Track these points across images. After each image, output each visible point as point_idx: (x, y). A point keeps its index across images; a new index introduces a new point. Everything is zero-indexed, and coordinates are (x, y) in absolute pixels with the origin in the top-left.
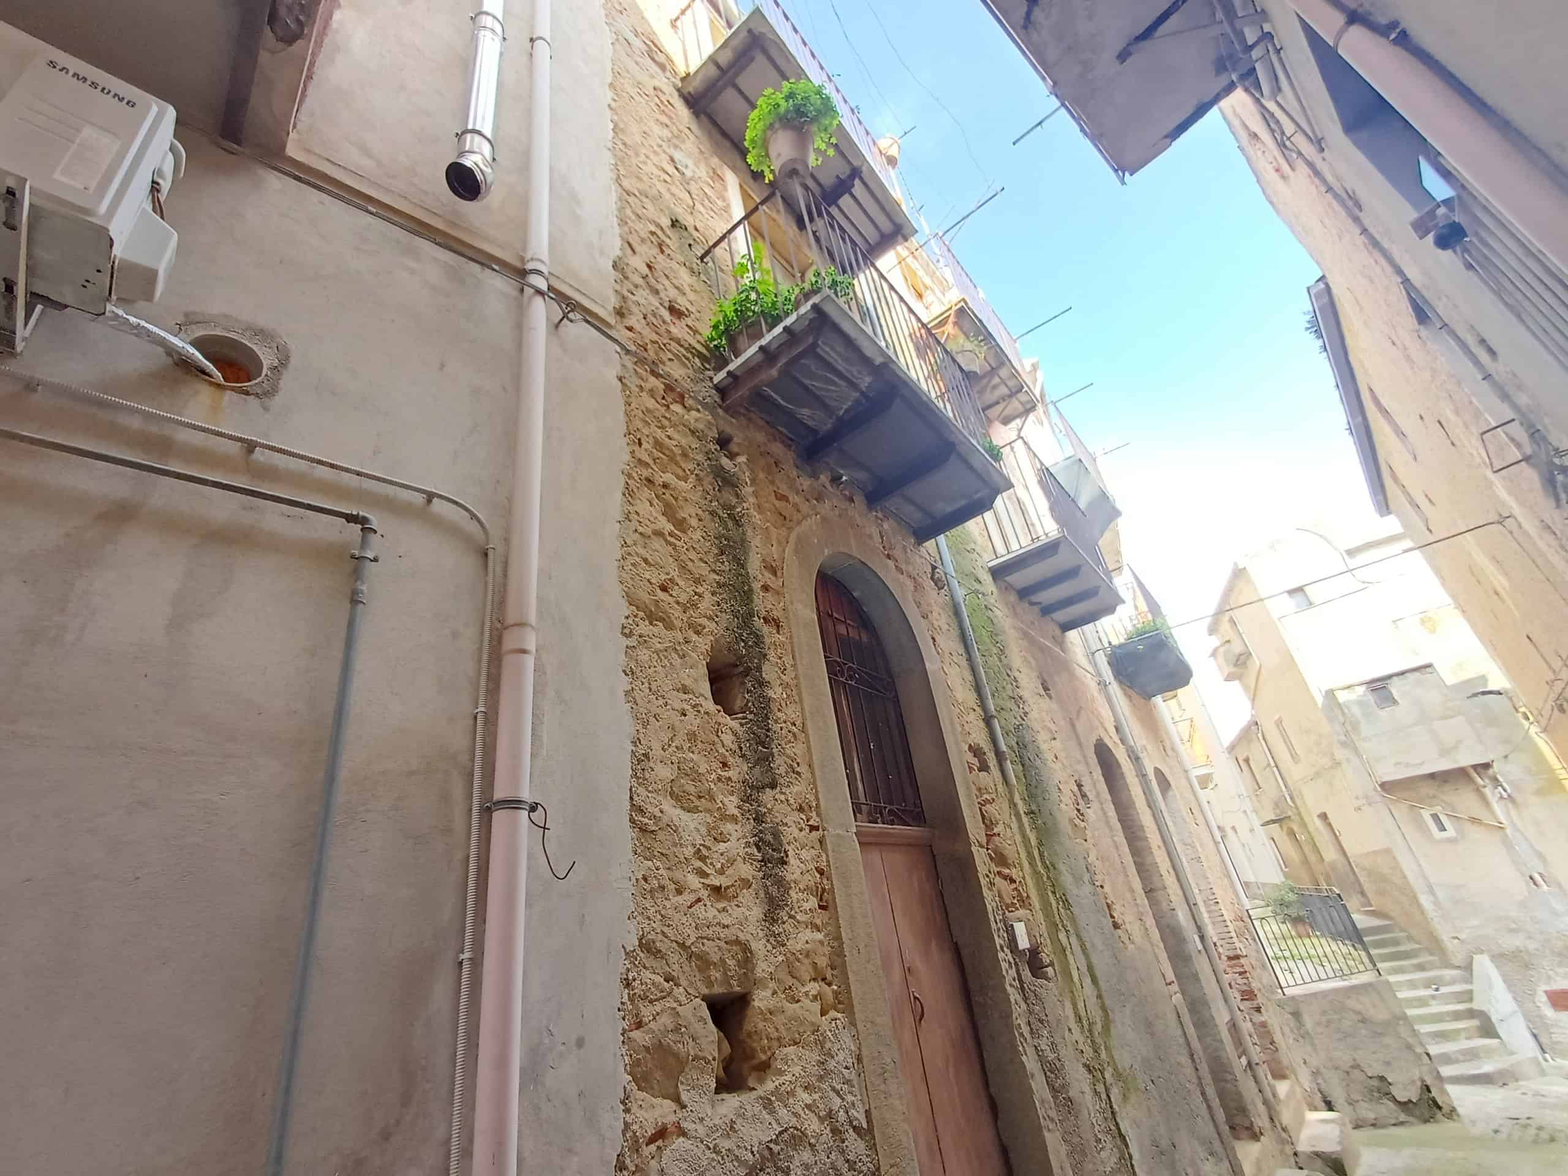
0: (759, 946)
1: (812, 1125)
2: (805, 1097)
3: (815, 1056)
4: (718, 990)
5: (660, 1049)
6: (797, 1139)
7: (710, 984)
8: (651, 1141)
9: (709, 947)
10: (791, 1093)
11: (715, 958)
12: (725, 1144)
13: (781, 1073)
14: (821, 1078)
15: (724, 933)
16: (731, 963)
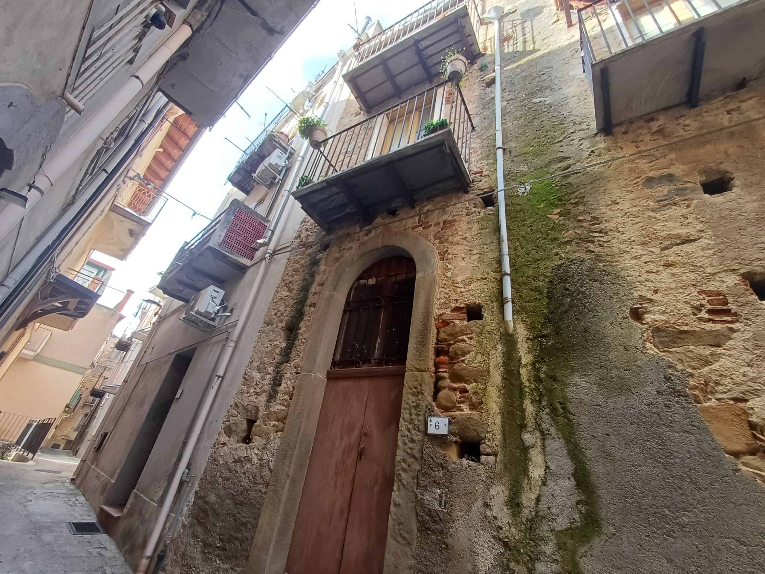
0: (261, 409)
1: (255, 460)
2: (257, 451)
3: (264, 442)
4: (249, 418)
5: (229, 427)
6: (249, 460)
7: (247, 416)
8: (222, 444)
9: (249, 407)
10: (253, 449)
11: (249, 410)
12: (233, 452)
13: (253, 442)
14: (263, 448)
15: (254, 404)
16: (253, 412)
